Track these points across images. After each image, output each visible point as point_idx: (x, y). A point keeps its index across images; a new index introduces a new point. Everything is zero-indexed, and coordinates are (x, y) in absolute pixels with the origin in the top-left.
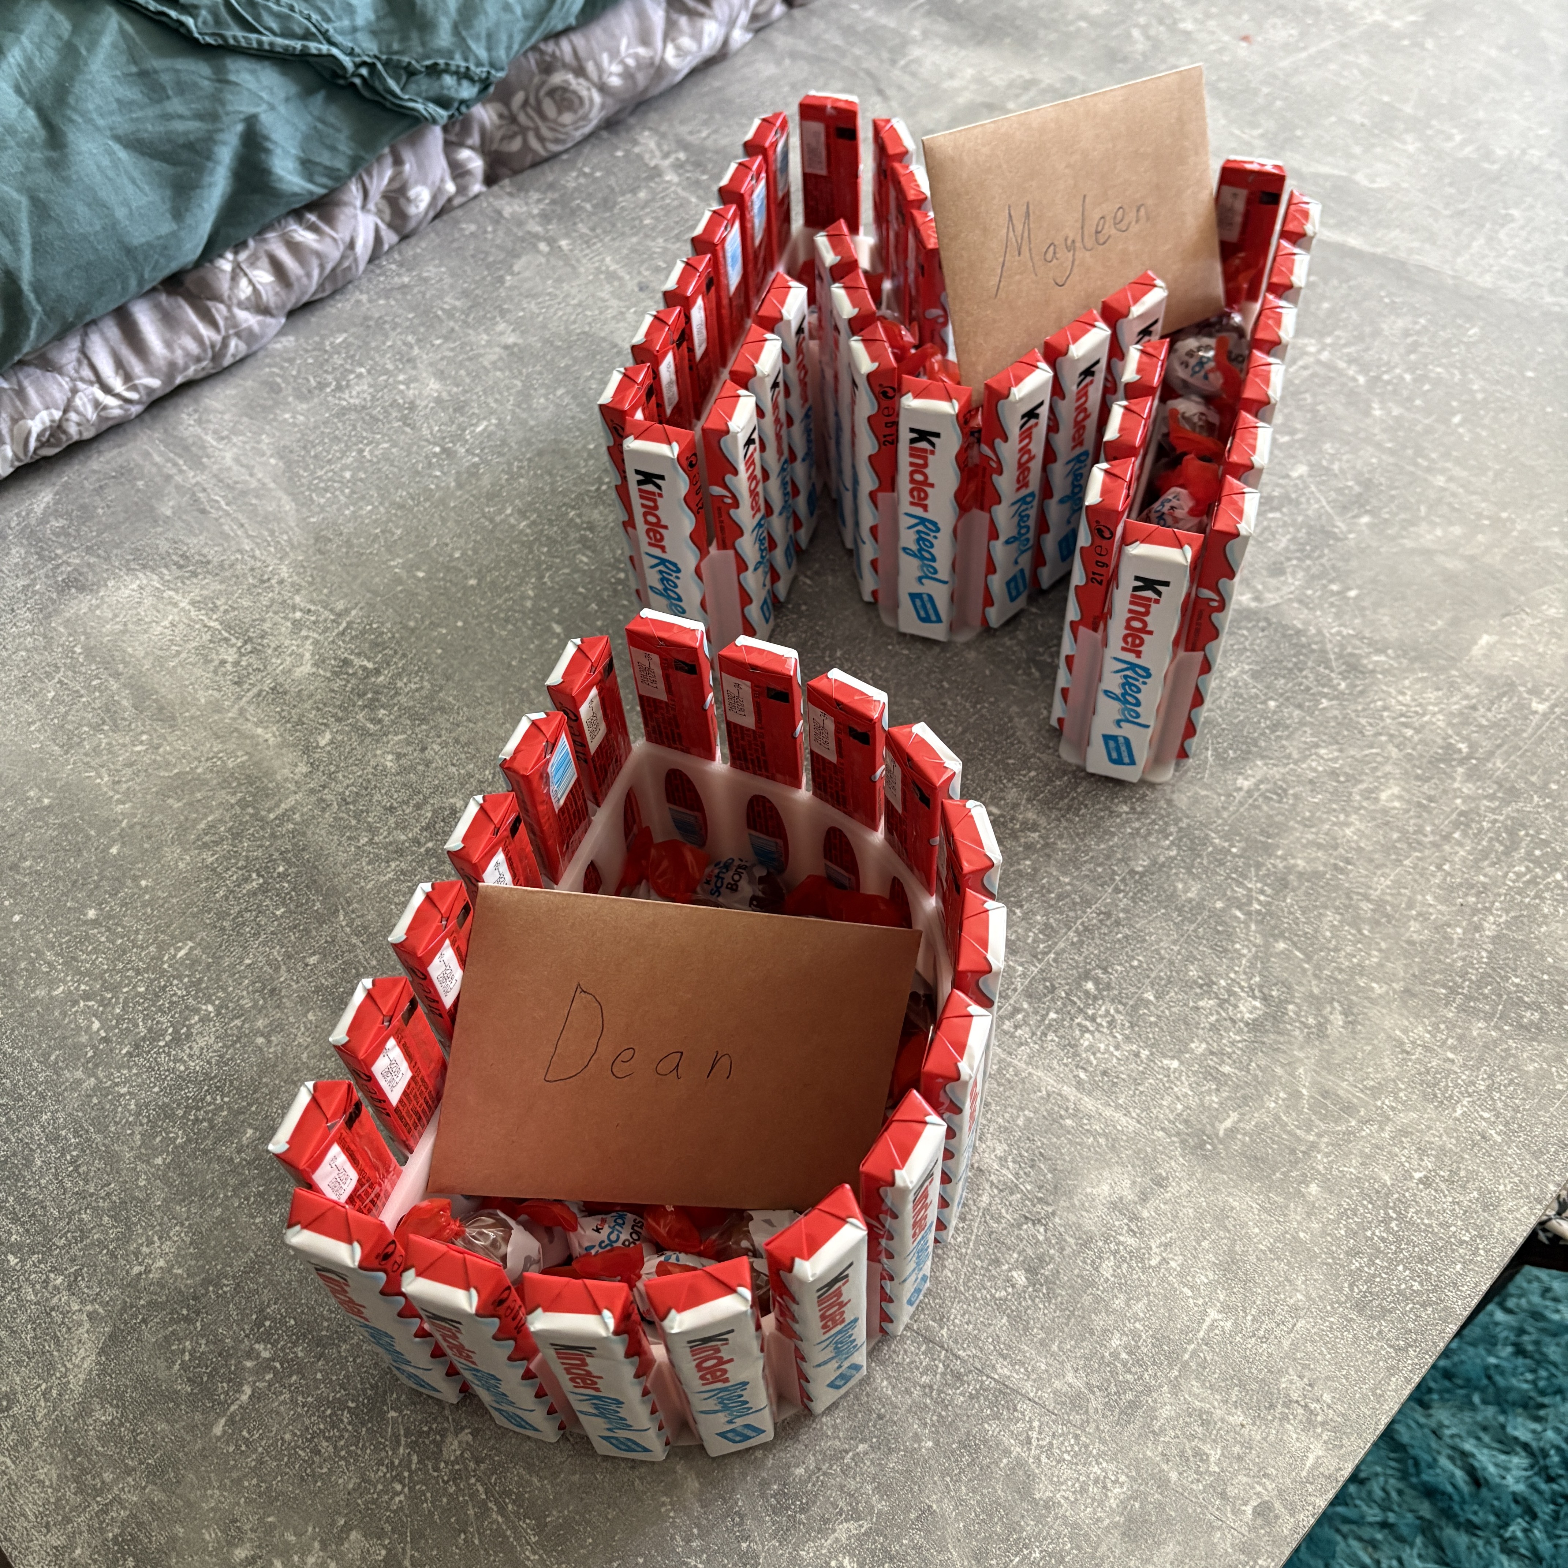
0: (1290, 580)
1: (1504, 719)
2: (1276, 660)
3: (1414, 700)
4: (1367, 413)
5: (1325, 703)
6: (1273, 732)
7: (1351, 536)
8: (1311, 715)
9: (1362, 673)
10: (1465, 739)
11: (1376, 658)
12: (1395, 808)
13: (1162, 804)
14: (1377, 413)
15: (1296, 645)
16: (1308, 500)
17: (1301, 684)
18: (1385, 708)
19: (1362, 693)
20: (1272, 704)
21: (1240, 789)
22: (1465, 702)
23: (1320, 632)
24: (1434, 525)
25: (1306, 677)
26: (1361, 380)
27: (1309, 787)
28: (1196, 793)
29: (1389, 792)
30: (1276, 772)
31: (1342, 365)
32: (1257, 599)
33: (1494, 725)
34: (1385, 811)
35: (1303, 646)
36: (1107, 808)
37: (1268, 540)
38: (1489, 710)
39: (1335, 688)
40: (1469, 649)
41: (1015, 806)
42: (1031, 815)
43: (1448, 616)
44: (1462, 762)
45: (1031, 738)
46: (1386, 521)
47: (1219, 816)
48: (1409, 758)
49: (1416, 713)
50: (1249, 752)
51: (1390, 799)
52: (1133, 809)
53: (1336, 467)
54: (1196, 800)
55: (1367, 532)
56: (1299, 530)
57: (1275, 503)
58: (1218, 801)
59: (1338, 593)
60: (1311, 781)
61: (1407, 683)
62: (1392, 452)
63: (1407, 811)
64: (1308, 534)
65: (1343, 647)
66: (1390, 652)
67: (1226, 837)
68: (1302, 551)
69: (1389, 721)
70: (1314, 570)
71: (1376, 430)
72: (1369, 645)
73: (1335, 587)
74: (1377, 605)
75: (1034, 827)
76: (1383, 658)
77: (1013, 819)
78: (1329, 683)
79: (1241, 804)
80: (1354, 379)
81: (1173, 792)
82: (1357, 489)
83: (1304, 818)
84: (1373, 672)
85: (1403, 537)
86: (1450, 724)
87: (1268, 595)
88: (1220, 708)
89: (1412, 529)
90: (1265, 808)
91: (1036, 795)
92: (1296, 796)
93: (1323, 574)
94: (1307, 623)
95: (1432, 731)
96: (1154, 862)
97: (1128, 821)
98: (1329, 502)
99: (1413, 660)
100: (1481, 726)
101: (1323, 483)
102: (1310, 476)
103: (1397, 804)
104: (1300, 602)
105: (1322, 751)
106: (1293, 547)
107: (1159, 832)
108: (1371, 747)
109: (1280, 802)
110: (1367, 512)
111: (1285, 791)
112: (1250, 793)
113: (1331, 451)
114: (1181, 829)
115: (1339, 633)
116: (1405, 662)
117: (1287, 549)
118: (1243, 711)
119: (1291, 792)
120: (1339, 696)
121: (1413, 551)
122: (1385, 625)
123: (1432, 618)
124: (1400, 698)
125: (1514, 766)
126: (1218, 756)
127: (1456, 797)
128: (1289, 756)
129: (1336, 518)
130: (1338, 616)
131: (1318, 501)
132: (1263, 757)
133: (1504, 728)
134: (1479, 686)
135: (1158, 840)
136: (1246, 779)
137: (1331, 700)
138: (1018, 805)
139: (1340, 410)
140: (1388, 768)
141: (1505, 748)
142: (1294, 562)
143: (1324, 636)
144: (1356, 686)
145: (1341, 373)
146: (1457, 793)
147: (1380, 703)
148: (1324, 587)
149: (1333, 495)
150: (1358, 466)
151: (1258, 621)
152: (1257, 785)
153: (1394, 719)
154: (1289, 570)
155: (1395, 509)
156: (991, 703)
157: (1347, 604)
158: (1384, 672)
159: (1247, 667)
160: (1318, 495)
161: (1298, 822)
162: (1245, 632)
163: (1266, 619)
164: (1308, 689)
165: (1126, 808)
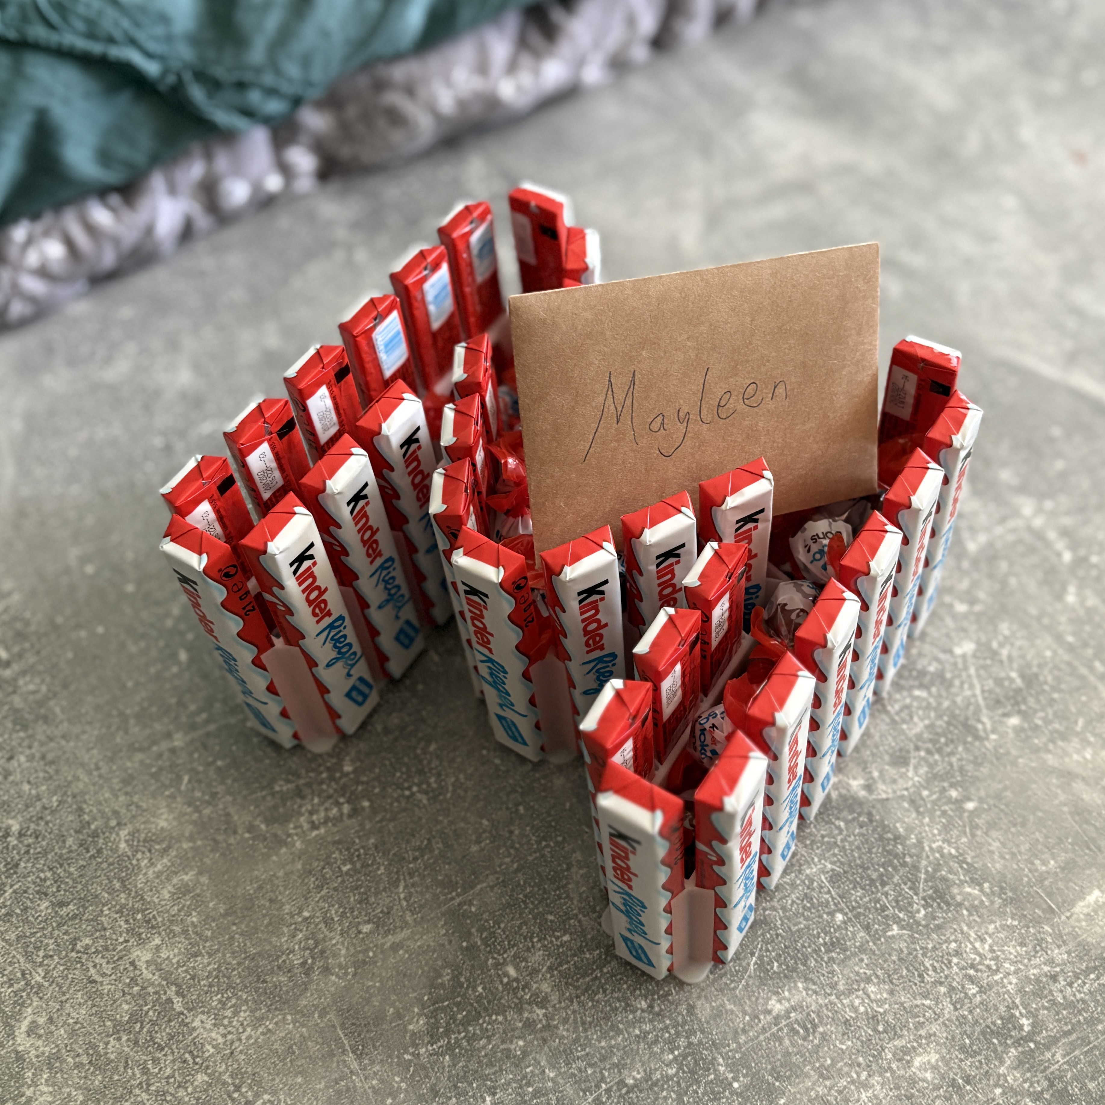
0: (910, 774)
1: (1084, 1001)
2: (862, 866)
3: (992, 951)
4: (1059, 596)
5: (895, 930)
6: (828, 951)
7: (993, 737)
8: (876, 939)
9: (948, 904)
10: (1032, 1014)
11: (968, 890)
12: (924, 1080)
13: (683, 1009)
14: (1071, 598)
15: (889, 852)
16: (962, 683)
17: (878, 901)
18: (957, 953)
19: (938, 927)
20: (839, 917)
21: (769, 1012)
22: (1046, 969)
23: (920, 843)
24: (1085, 742)
25: (886, 894)
26: (1067, 557)
27: (841, 1029)
28: (723, 1005)
29: (925, 1058)
30: (813, 1002)
31: (1052, 535)
32: (869, 788)
33: (1070, 1005)
34: (913, 1081)
35: (896, 856)
36: (625, 999)
37: (904, 721)
38: (1070, 985)
39: (912, 915)
40: (1073, 904)
41: (535, 972)
42: (546, 987)
43: (1063, 857)
44: (1018, 1042)
45: (581, 894)
46: (1037, 727)
47: (735, 1039)
48: (962, 1021)
49: (989, 967)
50: (794, 970)
51: (923, 1068)
52: (651, 1006)
53: (1004, 652)
54: (718, 1014)
55: (1011, 735)
56: (940, 717)
57: (927, 679)
58: (741, 1020)
59: (957, 801)
60: (846, 1022)
61: (991, 927)
62: (1071, 648)
63: (937, 1088)
64: (949, 723)
65: (937, 867)
66: (986, 885)
67: (733, 1066)
68: (934, 742)
69: (955, 969)
70: (939, 769)
71: (1063, 619)
72: (967, 872)
73: (954, 794)
74: (992, 825)
75: (543, 1002)
76: (976, 892)
77: (526, 986)
78: (907, 907)
79: (764, 1030)
80: (1059, 555)
81: (699, 997)
82: (1019, 682)
83: (822, 1066)
84: (960, 905)
85: (1048, 751)
86: (1021, 990)
87: (881, 786)
88: (784, 909)
89: (1060, 743)
90: (787, 1042)
91: (560, 964)
92: (824, 1037)
93: (948, 775)
94: (909, 830)
95: (998, 994)
96: (648, 1077)
97: (640, 1021)
98: (983, 691)
99: (1006, 903)
100: (1054, 1002)
101: (984, 667)
102: (975, 656)
103: (928, 1075)
104: (912, 802)
105: (871, 989)
106: (926, 735)
107: (665, 1042)
108: (926, 997)
109: (805, 1039)
110: (1020, 712)
111: (815, 1027)
112: (777, 1019)
113: (1007, 633)
114: (690, 1044)
115: (940, 850)
116: (998, 901)
117: (919, 737)
118: (807, 919)
119: (821, 1029)
120: (913, 926)
121: (1052, 771)
122: (991, 852)
123: (1046, 856)
124: (977, 945)
125: (1073, 1063)
126: (761, 965)
127: (996, 1085)
128: (833, 986)
129: (985, 711)
130: (946, 829)
131: (972, 687)
132: (806, 980)
133: (1080, 1012)
134: (1069, 953)
135: (662, 1052)
136: (779, 1001)
137: (902, 928)
138: (538, 971)
139: (1032, 587)
140: (934, 1028)
141: (1074, 1036)
142: (922, 753)
143: (923, 848)
144: (934, 918)
145: (1048, 544)
146: (1000, 1081)
147: (953, 945)
148: (944, 790)
149: (990, 684)
150: (1029, 657)
151: (860, 814)
152: (788, 1012)
153: (961, 969)
154: (913, 761)
155: (1050, 716)
156: (557, 843)
157: (961, 818)
158: (973, 909)
159: (829, 866)
160: (975, 681)
161: (813, 1069)
162: (842, 824)
163: (870, 815)
164: (884, 908)
165: (644, 1004)
